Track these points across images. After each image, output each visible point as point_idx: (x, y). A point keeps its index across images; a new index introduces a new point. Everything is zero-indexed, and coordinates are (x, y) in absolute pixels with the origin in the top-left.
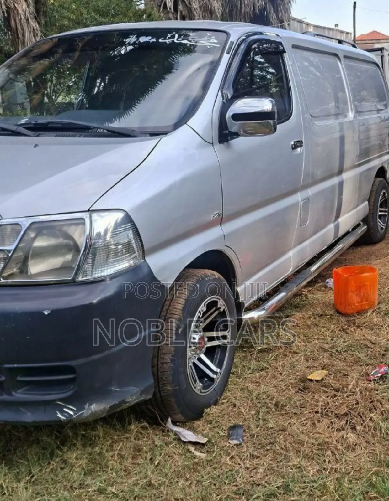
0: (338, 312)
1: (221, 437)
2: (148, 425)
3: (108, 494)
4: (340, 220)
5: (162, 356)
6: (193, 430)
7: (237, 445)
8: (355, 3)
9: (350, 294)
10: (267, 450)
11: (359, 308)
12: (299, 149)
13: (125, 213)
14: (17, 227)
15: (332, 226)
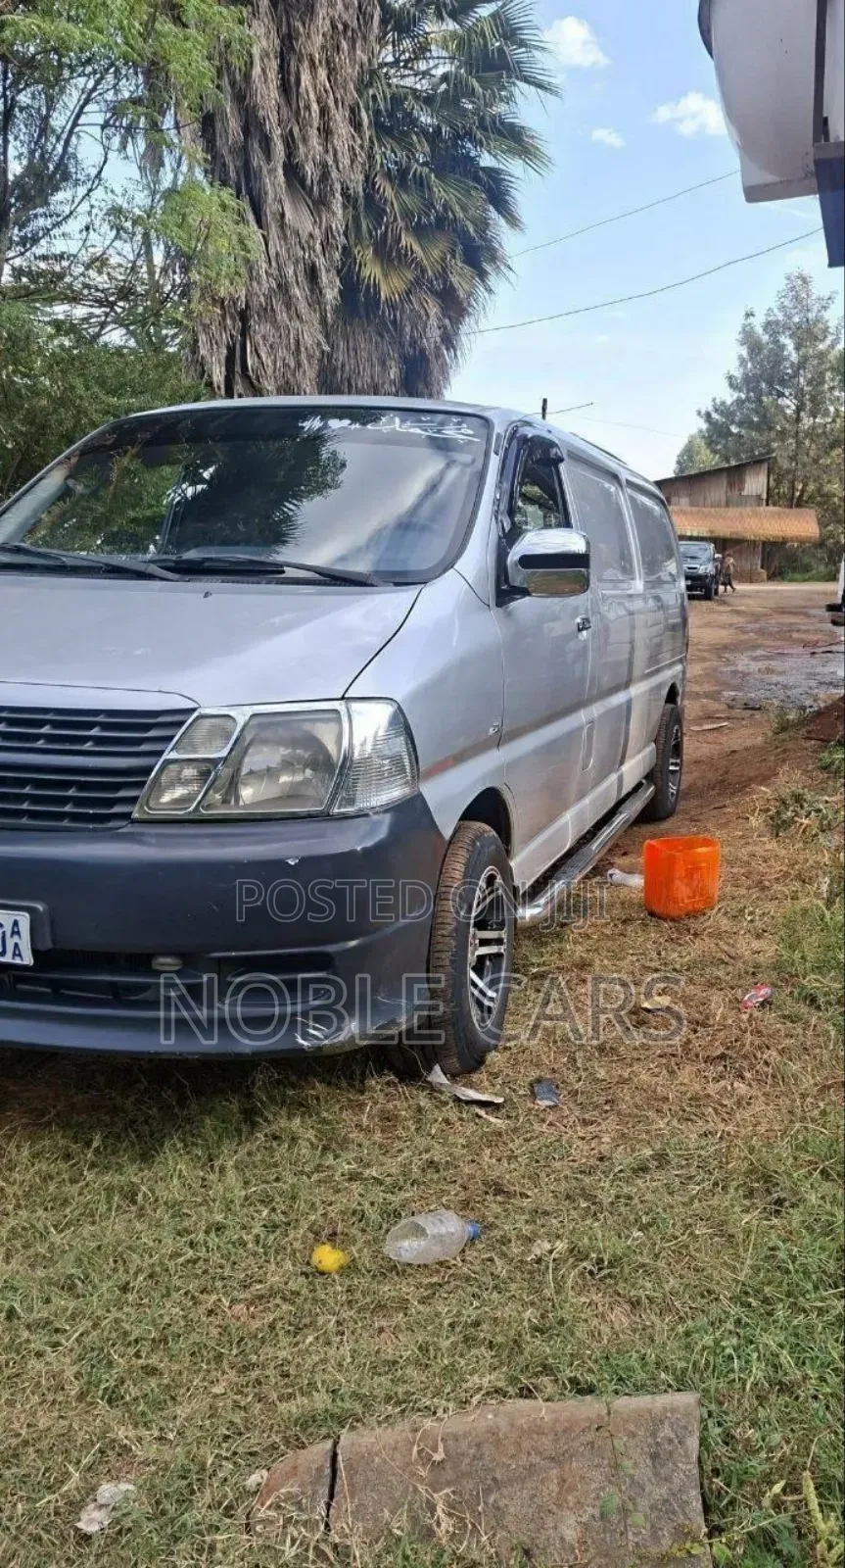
0: (652, 914)
1: (520, 1096)
2: (397, 1081)
3: (366, 1179)
4: (624, 768)
5: (436, 955)
6: (470, 1085)
7: (550, 1107)
8: (545, 401)
9: (678, 883)
10: (606, 1112)
11: (690, 907)
12: (585, 633)
13: (396, 706)
14: (229, 723)
15: (614, 777)
